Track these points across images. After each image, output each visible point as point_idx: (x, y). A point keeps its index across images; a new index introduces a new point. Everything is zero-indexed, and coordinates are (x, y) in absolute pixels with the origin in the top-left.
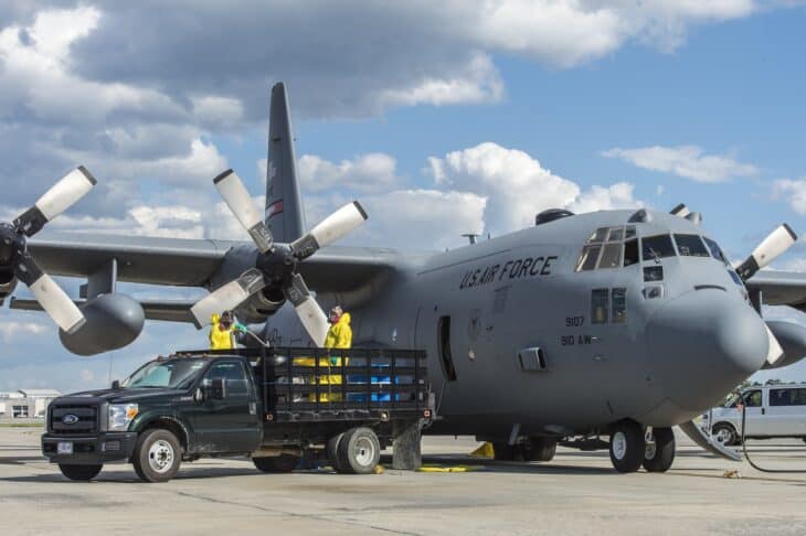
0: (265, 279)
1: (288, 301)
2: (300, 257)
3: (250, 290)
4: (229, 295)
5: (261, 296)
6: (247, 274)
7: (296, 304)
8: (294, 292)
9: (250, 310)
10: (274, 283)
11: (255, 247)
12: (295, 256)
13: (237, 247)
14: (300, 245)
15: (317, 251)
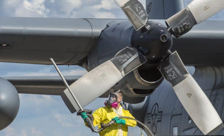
0: (141, 58)
1: (165, 80)
2: (176, 33)
3: (124, 69)
4: (103, 75)
5: (137, 76)
6: (122, 53)
7: (174, 82)
8: (172, 70)
9: (127, 89)
10: (150, 61)
11: (130, 25)
12: (171, 31)
13: (112, 26)
14: (177, 21)
15: (194, 27)
